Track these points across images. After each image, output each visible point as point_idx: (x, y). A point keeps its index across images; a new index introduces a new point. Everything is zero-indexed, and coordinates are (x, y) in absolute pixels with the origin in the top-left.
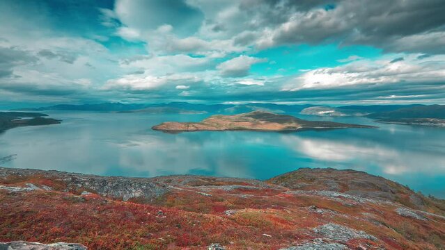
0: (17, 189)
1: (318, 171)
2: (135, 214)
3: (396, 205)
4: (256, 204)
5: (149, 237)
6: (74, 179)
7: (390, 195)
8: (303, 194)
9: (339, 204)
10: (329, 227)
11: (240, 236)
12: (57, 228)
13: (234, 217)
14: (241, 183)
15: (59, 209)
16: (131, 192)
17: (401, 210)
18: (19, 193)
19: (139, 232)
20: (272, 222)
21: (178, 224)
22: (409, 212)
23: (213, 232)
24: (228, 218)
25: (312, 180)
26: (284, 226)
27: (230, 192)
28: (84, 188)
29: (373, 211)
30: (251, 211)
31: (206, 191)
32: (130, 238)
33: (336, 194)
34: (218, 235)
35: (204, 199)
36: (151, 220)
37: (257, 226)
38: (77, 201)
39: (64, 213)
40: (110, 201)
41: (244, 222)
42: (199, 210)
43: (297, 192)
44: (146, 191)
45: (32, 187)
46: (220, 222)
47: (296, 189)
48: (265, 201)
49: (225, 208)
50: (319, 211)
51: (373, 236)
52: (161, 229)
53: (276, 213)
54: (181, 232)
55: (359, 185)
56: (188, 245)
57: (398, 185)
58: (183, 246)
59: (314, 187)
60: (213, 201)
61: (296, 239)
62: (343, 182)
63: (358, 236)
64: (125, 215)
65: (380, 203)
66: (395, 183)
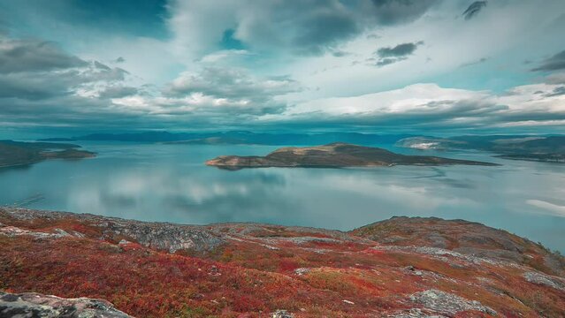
0: (44, 235)
1: (418, 221)
2: (183, 269)
3: (524, 268)
4: (334, 262)
5: (199, 299)
6: (110, 224)
7: (516, 254)
8: (397, 249)
9: (446, 264)
10: (431, 294)
11: (313, 301)
12: (89, 284)
13: (306, 277)
14: (317, 235)
15: (92, 260)
16: (179, 242)
17: (530, 275)
18: (46, 240)
19: (188, 291)
20: (356, 285)
21: (236, 283)
22: (542, 278)
23: (279, 295)
24: (299, 278)
25: (410, 232)
26: (371, 291)
27: (302, 246)
28: (122, 236)
29: (491, 275)
30: (328, 270)
31: (271, 244)
32: (176, 298)
33: (441, 252)
34: (285, 300)
35: (269, 253)
36: (202, 277)
37: (335, 289)
38: (115, 251)
39: (99, 266)
40: (153, 253)
41: (318, 283)
42: (263, 267)
43: (389, 248)
44: (197, 241)
45: (62, 234)
46: (288, 283)
47: (388, 243)
48: (346, 259)
49: (297, 266)
50: (418, 273)
51: (490, 309)
52: (214, 289)
53: (362, 274)
54: (239, 294)
55: (474, 240)
56: (247, 310)
57: (526, 241)
58: (241, 311)
59: (412, 242)
60: (281, 256)
61: (386, 308)
62: (452, 236)
63: (469, 307)
64: (171, 270)
65: (501, 265)
66: (523, 239)
